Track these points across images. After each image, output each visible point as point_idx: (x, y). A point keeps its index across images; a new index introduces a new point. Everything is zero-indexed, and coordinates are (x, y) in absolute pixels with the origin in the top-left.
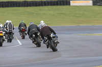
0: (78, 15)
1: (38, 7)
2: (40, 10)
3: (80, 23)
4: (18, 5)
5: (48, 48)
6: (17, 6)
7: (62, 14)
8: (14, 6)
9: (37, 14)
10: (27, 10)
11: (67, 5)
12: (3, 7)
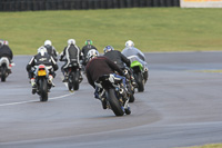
0: (196, 29)
1: (111, 10)
2: (115, 16)
3: (199, 46)
4: (66, 5)
5: (105, 108)
6: (64, 8)
7: (163, 25)
8: (57, 9)
9: (108, 26)
10: (87, 17)
11: (172, 5)
12: (32, 9)
